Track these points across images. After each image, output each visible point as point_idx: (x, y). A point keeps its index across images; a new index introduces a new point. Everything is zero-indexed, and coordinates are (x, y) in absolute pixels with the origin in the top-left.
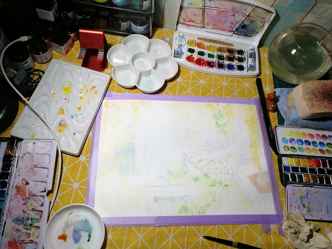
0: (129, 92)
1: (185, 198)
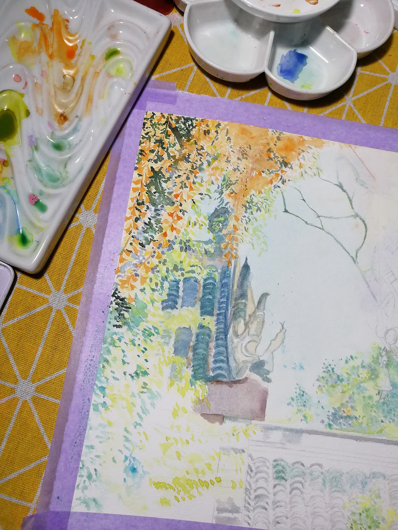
0: (230, 97)
1: (374, 480)
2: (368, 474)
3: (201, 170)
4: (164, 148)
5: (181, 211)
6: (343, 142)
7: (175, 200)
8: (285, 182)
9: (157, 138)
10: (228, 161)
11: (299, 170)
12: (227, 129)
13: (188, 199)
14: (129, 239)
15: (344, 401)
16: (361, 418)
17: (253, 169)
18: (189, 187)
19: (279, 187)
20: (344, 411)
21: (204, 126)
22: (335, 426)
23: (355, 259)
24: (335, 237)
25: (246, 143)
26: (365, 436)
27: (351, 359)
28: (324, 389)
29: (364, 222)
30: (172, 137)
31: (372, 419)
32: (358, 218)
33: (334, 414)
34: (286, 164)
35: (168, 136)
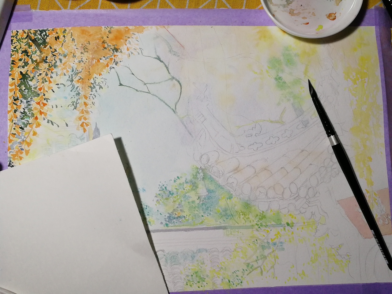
0: (72, 8)
1: (199, 254)
2: (195, 251)
3: (55, 66)
4: (28, 56)
5: (45, 100)
6: (158, 25)
7: (39, 92)
8: (118, 63)
9: (23, 50)
10: (74, 56)
11: (127, 52)
12: (71, 33)
13: (49, 90)
14: (12, 126)
15: (175, 208)
16: (188, 216)
17: (93, 59)
18: (48, 81)
19: (114, 68)
20: (175, 214)
21: (54, 34)
22: (170, 225)
23: (175, 110)
24: (159, 97)
25: (86, 41)
26: (191, 227)
27: (177, 179)
28: (160, 202)
29: (179, 82)
30: (34, 47)
31: (195, 216)
32: (174, 80)
33: (169, 217)
34: (116, 50)
35: (30, 46)
